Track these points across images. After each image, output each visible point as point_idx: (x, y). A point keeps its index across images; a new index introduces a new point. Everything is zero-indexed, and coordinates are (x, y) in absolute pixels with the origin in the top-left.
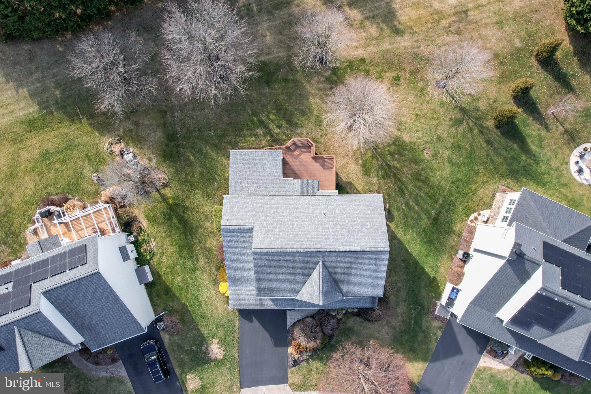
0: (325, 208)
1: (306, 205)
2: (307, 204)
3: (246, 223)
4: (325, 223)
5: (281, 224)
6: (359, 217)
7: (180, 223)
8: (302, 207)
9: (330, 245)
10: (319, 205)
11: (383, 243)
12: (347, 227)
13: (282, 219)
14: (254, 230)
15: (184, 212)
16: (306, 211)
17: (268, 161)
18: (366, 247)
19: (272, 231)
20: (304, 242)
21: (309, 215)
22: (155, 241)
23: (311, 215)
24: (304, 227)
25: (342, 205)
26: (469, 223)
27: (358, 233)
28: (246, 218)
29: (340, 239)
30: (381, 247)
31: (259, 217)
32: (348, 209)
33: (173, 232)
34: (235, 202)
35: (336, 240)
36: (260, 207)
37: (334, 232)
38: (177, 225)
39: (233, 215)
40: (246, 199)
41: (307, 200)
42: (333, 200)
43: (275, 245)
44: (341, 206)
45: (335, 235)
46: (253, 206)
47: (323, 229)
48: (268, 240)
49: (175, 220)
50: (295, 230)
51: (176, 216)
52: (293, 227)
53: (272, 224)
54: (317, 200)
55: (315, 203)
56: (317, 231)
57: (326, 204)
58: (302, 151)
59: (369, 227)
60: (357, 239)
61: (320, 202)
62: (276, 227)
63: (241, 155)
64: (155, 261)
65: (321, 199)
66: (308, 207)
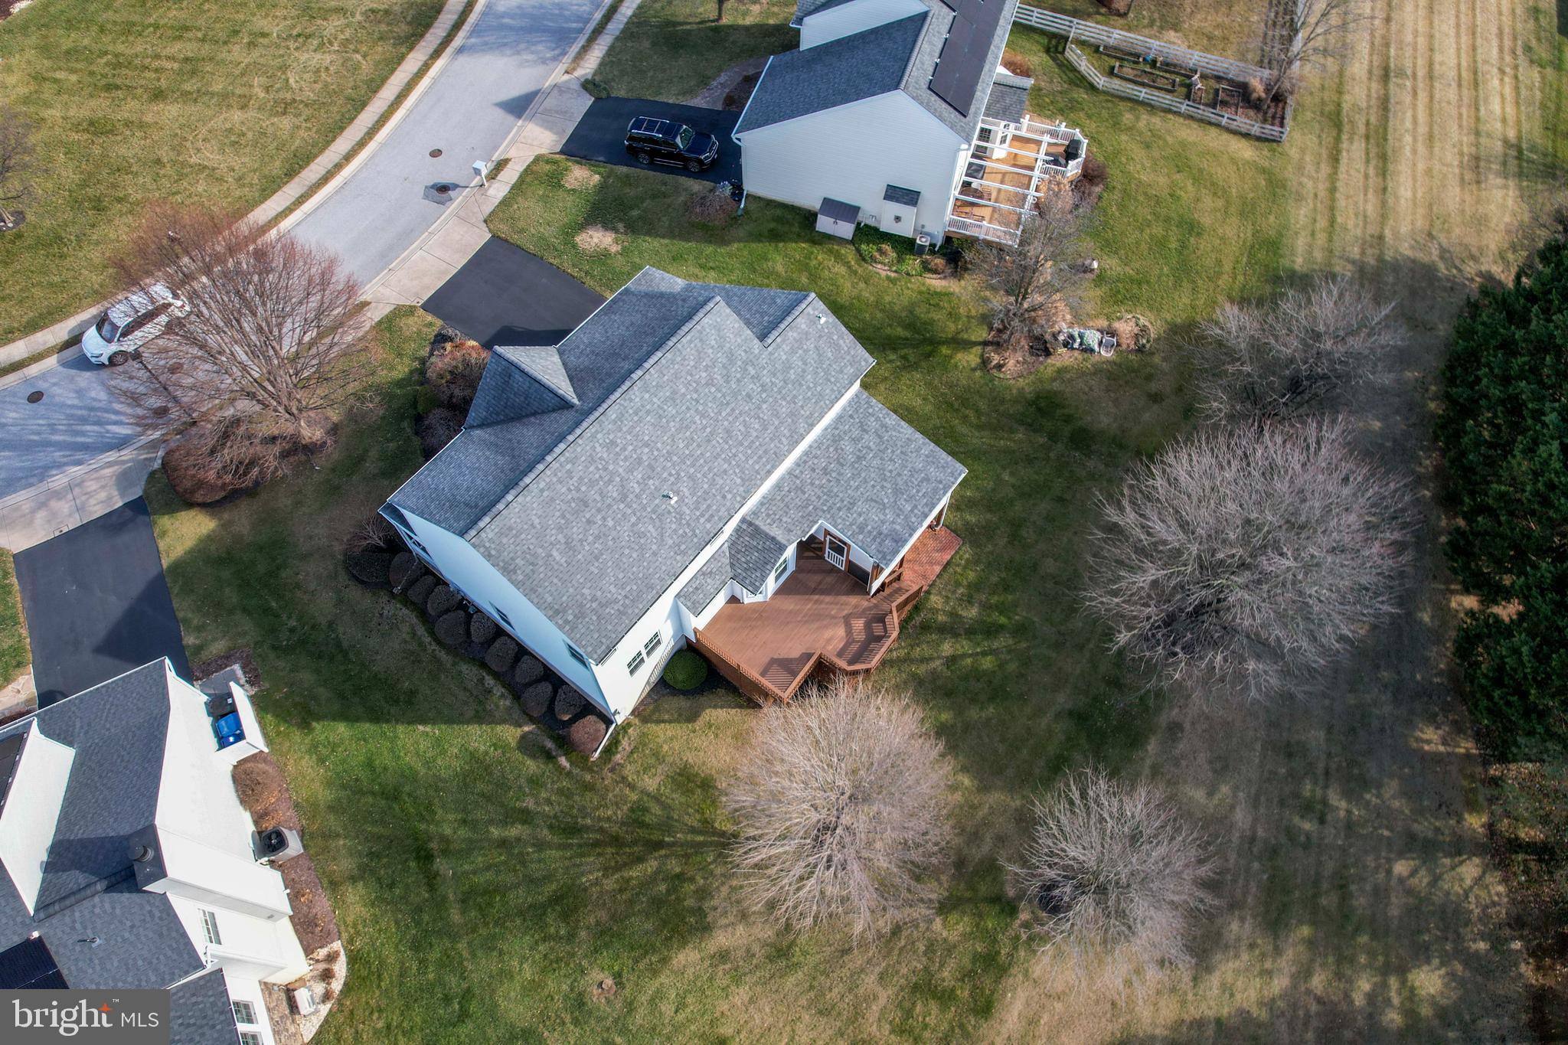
0: (681, 514)
1: (721, 482)
2: (722, 488)
3: (783, 341)
4: (649, 478)
5: (724, 396)
6: (597, 558)
7: (889, 338)
8: (725, 471)
9: (594, 436)
10: (697, 509)
11: (491, 540)
12: (599, 510)
13: (733, 410)
14: (756, 341)
15: (904, 358)
16: (710, 470)
17: (883, 522)
18: (520, 499)
19: (724, 367)
20: (647, 396)
21: (693, 465)
22: (888, 278)
23: (692, 470)
24: (679, 430)
25: (655, 554)
26: (337, 945)
27: (563, 516)
28: (793, 351)
29: (587, 467)
30: (487, 529)
31: (775, 375)
32: (635, 555)
33: (879, 315)
34: (845, 366)
35: (592, 460)
36: (795, 397)
37: (612, 474)
38: (888, 331)
39: (820, 337)
40: (832, 390)
41: (729, 496)
42: (683, 547)
43: (691, 342)
44: (654, 547)
45: (605, 469)
46: (809, 388)
47: (639, 460)
48: (713, 343)
49: (900, 331)
50: (688, 409)
51: (906, 339)
52: (697, 410)
53: (738, 381)
54: (712, 516)
55: (709, 507)
56: (647, 445)
57: (689, 525)
58: (854, 641)
59: (555, 553)
60: (552, 500)
61: (702, 515)
62: (728, 382)
63: (940, 482)
64: (849, 252)
65: (708, 526)
66: (713, 483)
